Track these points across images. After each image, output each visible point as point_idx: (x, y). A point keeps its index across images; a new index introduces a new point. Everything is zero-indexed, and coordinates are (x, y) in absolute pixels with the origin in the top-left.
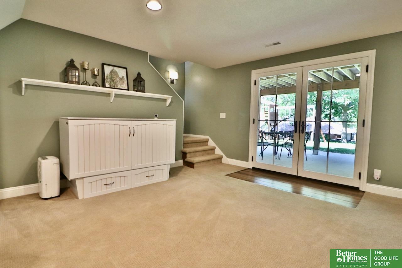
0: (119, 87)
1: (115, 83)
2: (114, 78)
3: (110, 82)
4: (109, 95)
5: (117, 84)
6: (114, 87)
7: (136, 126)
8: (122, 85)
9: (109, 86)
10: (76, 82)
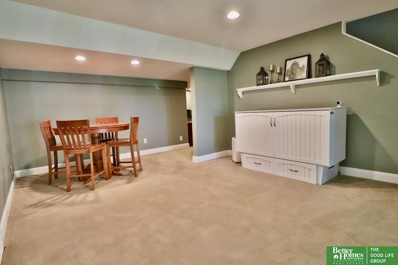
0: (297, 78)
1: (295, 75)
2: (294, 71)
3: (290, 75)
4: (288, 87)
5: (296, 75)
6: (292, 80)
7: (277, 117)
8: (301, 75)
9: (288, 80)
10: (261, 84)
